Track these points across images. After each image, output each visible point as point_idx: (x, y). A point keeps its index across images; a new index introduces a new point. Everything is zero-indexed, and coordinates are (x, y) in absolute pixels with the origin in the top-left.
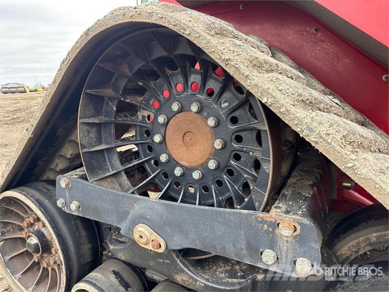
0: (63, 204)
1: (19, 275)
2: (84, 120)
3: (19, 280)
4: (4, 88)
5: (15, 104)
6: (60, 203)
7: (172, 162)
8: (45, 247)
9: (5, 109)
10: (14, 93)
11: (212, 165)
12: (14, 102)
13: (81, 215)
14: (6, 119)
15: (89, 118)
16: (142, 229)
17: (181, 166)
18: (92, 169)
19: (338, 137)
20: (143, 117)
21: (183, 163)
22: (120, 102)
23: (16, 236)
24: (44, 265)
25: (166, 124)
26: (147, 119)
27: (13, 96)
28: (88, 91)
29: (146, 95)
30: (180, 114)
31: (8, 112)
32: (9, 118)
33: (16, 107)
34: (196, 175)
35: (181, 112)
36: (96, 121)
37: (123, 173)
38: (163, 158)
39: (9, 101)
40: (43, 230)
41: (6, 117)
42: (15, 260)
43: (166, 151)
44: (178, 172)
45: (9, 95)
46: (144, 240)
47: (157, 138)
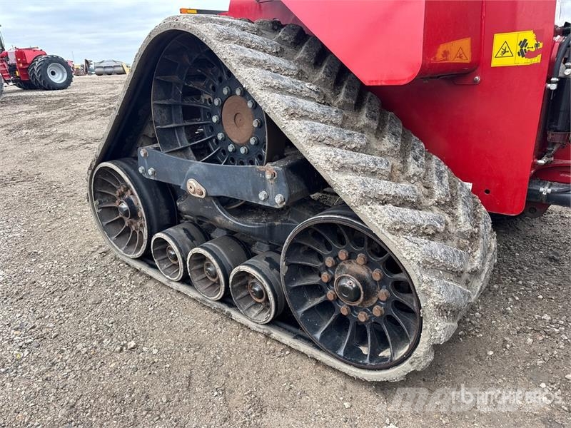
0: (143, 170)
1: (113, 238)
2: (156, 102)
3: (114, 241)
4: (97, 67)
5: (111, 89)
6: (140, 170)
7: (227, 140)
8: (133, 212)
9: (100, 96)
10: (111, 74)
11: (252, 141)
12: (111, 86)
13: (156, 179)
14: (102, 108)
15: (160, 100)
16: (191, 182)
17: (234, 144)
18: (164, 143)
19: (282, 109)
20: (205, 100)
21: (235, 141)
22: (185, 86)
23: (110, 205)
24: (133, 228)
25: (222, 106)
26: (208, 102)
27: (109, 79)
28: (158, 78)
29: (207, 81)
30: (230, 98)
31: (103, 100)
32: (105, 108)
33: (113, 94)
34: (242, 150)
35: (231, 96)
36: (166, 103)
37: (190, 149)
38: (220, 136)
39: (105, 86)
40: (131, 197)
41: (101, 107)
42: (111, 226)
43: (222, 130)
44: (230, 148)
45: (105, 78)
46: (192, 190)
47: (215, 119)
